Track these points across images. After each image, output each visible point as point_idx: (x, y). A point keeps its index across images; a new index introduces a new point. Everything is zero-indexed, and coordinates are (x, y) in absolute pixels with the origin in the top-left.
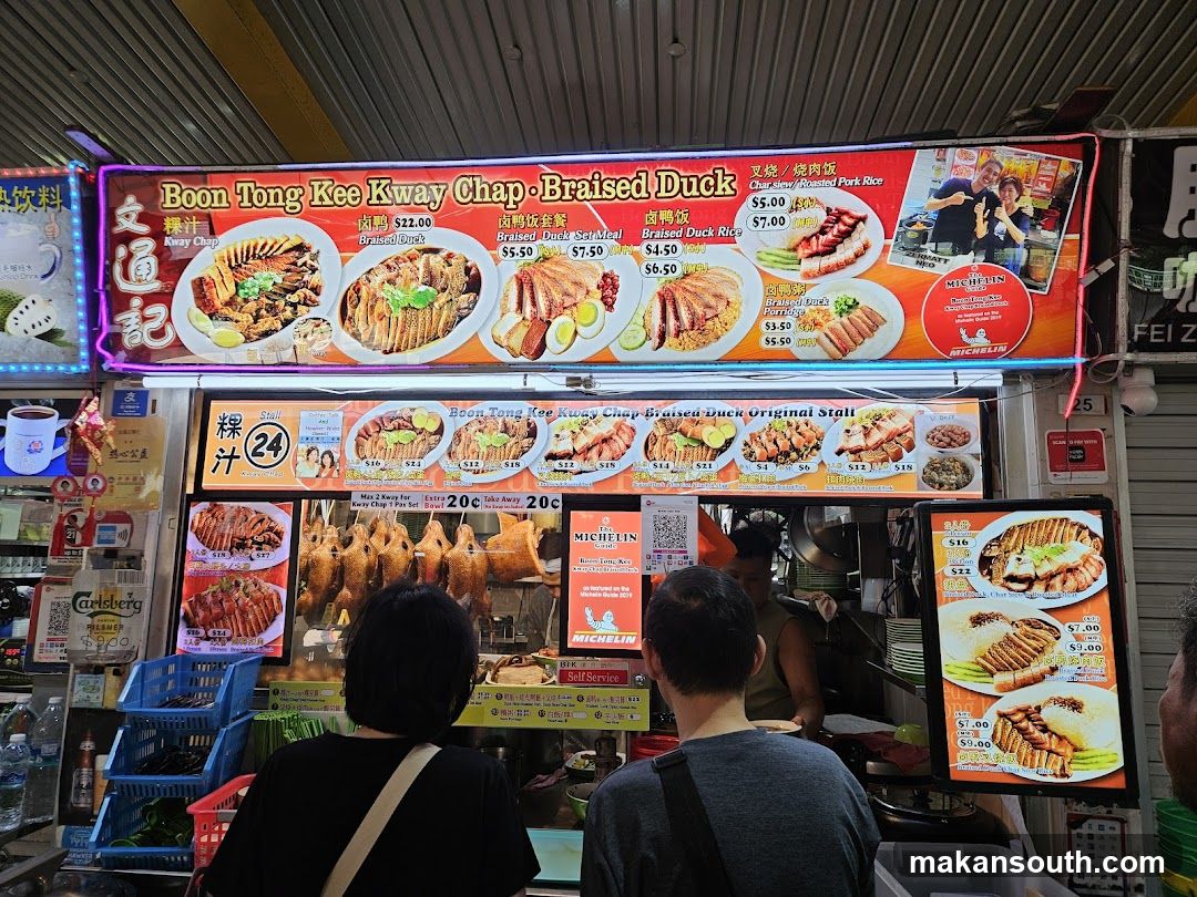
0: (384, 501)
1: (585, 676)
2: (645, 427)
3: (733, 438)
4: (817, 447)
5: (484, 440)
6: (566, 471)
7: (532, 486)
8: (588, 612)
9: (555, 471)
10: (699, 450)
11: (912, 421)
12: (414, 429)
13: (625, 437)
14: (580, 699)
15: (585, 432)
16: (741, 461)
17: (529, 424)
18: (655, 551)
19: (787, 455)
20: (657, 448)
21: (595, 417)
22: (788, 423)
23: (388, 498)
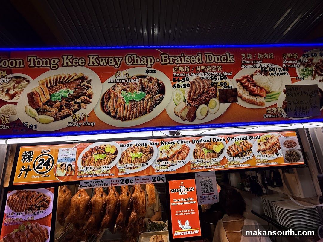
0: (93, 184)
2: (192, 147)
3: (223, 149)
4: (251, 150)
5: (133, 155)
6: (166, 166)
7: (153, 172)
9: (162, 166)
10: (212, 154)
11: (278, 139)
12: (106, 153)
13: (186, 151)
15: (171, 150)
16: (227, 157)
17: (150, 148)
18: (203, 195)
19: (242, 153)
20: (198, 154)
21: (174, 144)
22: (240, 142)
23: (96, 182)
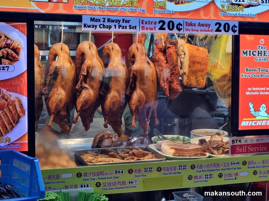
0: (109, 24)
1: (247, 149)
8: (251, 106)
14: (244, 163)
23: (113, 21)
